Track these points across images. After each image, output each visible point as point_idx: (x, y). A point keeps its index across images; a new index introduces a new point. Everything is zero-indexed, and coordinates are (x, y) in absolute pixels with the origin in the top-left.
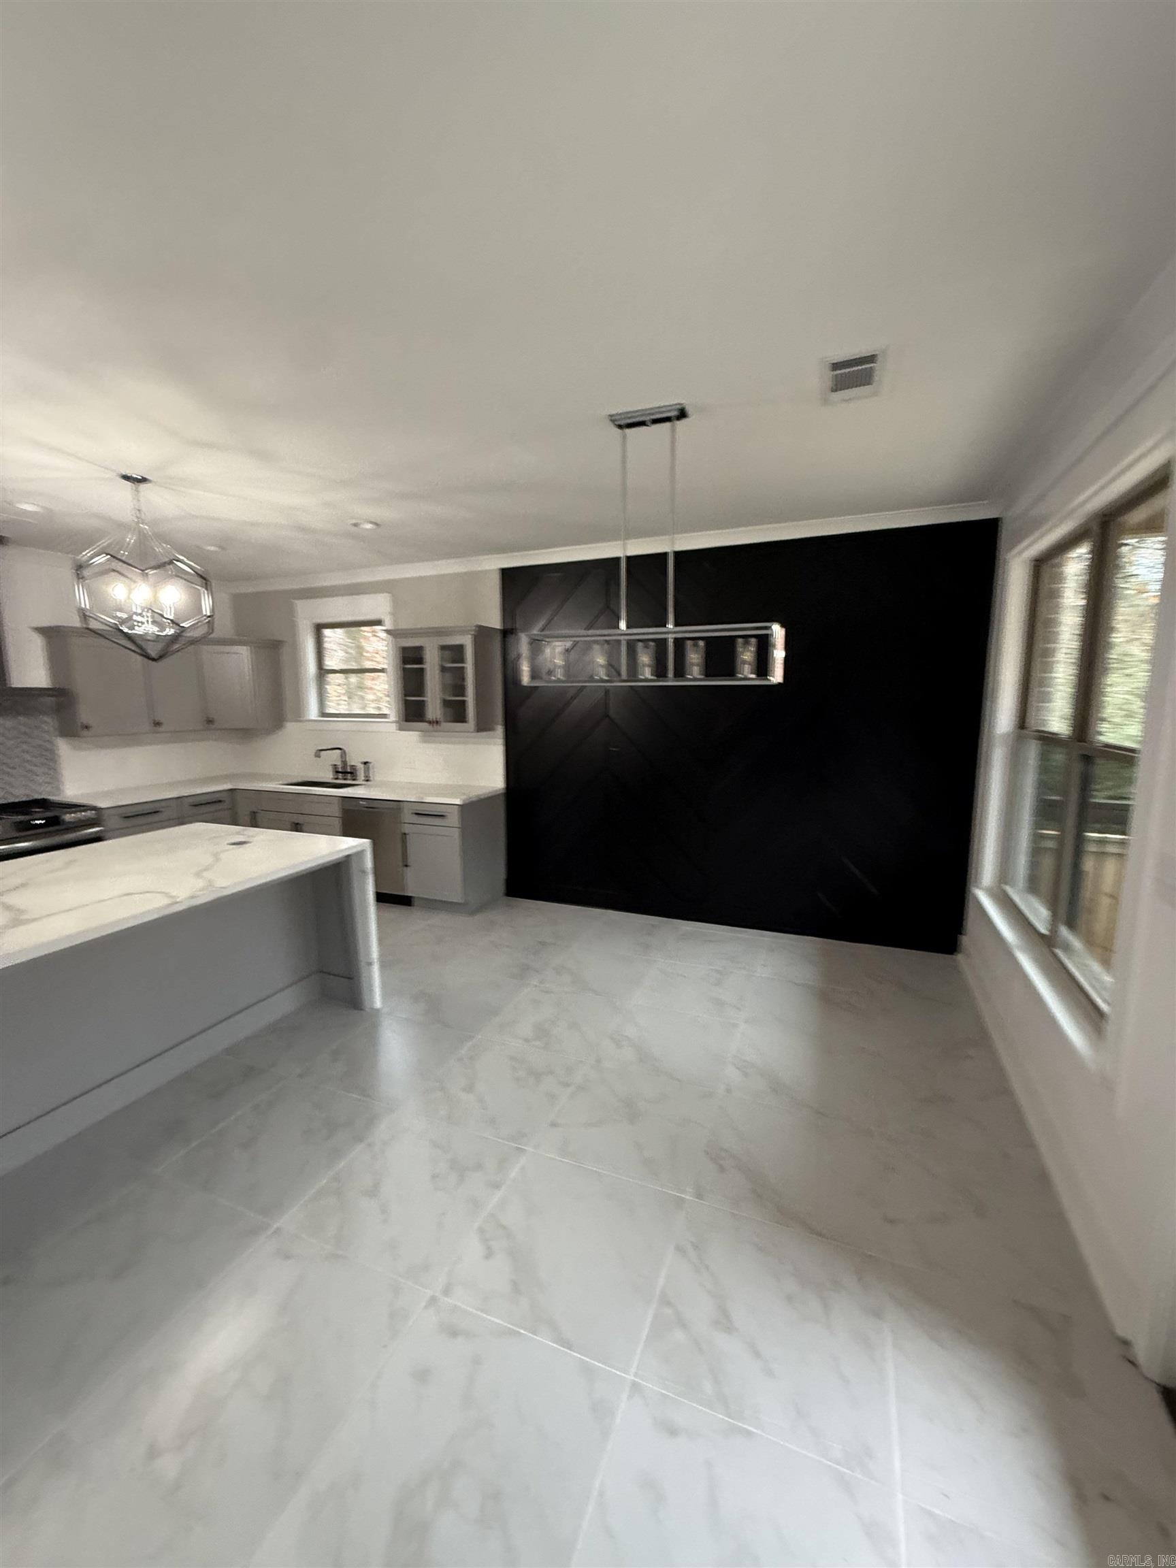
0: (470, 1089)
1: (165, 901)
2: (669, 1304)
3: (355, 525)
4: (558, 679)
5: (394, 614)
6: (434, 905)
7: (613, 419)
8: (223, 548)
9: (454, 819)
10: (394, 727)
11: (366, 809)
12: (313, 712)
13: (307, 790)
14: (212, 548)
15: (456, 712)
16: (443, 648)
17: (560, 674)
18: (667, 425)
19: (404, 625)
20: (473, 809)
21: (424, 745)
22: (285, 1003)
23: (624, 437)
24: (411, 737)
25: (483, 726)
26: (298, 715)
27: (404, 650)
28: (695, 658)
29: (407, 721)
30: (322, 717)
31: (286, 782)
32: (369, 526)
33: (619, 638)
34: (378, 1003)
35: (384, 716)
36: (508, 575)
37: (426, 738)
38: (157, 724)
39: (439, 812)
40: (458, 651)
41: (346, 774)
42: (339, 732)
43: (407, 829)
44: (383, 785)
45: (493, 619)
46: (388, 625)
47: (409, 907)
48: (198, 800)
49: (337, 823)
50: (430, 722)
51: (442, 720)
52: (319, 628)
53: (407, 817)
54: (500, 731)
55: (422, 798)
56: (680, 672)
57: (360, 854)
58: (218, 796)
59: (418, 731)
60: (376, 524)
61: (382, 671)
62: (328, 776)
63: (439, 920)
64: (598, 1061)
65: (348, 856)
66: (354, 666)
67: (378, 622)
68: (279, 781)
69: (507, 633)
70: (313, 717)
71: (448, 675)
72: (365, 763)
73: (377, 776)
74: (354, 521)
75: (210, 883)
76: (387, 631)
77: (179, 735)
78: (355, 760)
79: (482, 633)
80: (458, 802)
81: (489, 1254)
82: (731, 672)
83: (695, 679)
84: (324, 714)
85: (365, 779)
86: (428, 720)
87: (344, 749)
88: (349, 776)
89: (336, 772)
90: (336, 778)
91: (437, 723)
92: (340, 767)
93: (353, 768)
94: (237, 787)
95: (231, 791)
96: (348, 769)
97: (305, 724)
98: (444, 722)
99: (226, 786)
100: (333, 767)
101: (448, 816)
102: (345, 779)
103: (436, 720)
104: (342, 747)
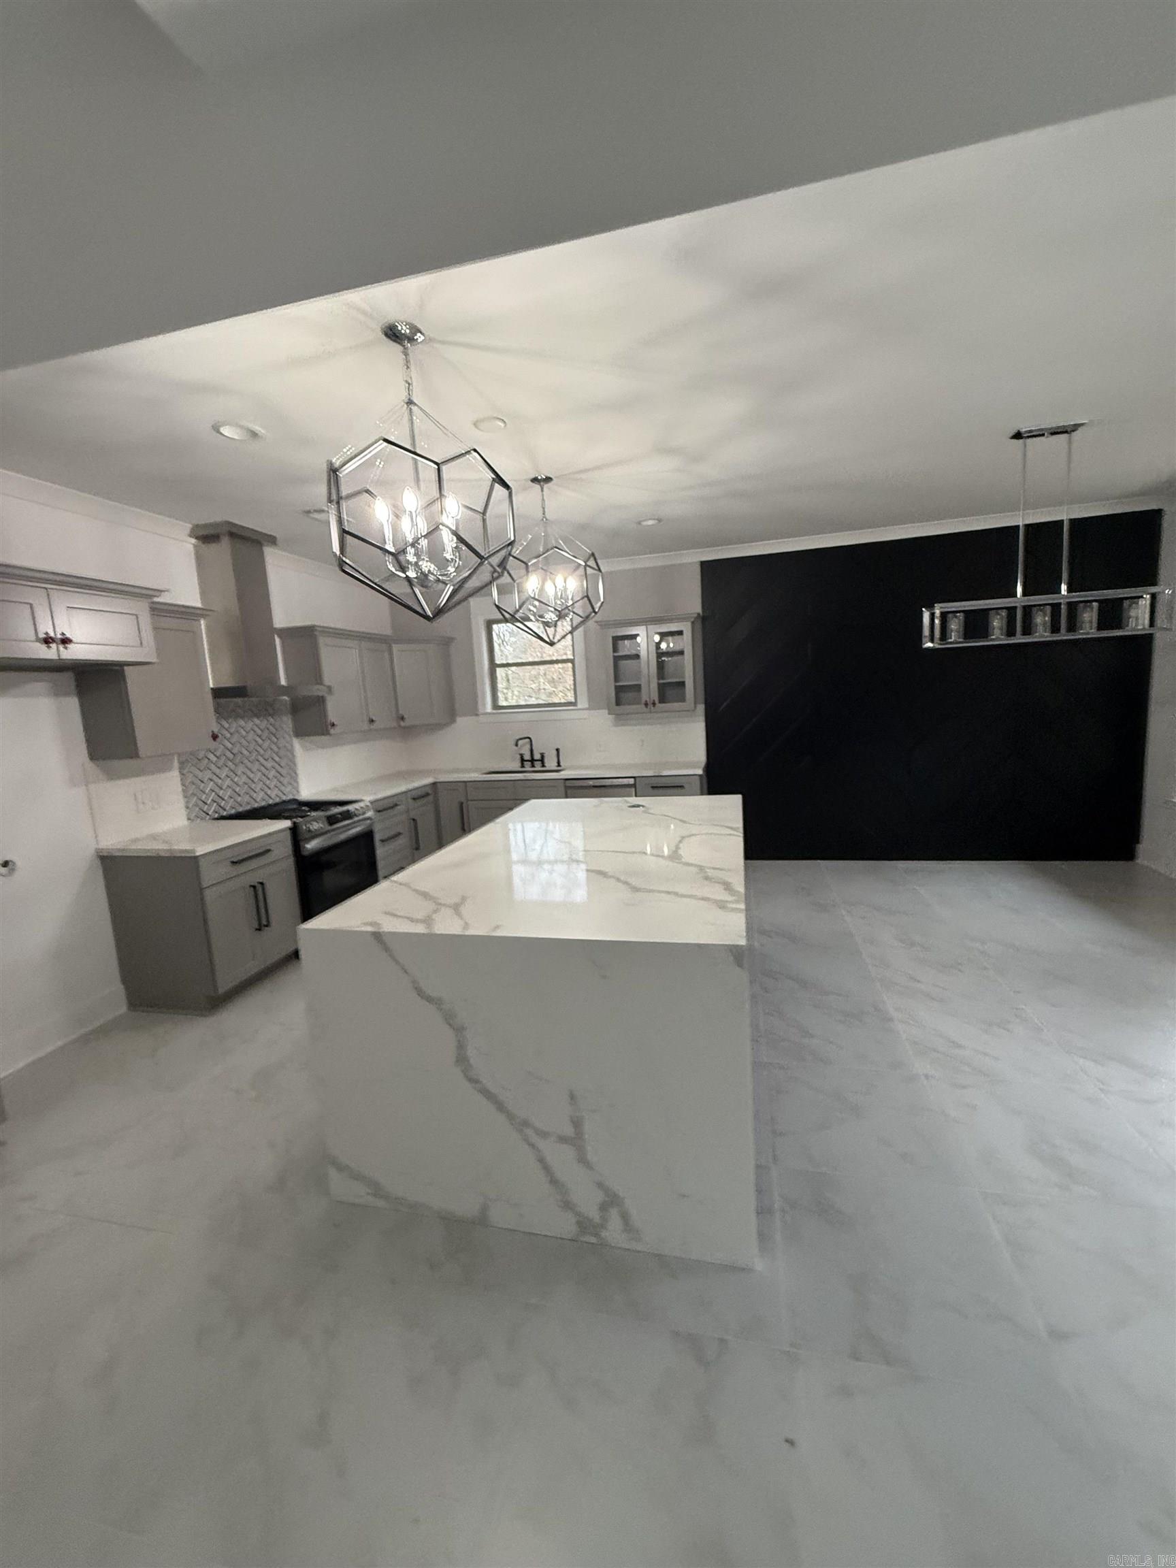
9: (694, 788)
12: (489, 706)
15: (669, 691)
16: (660, 635)
18: (1063, 435)
23: (1023, 446)
26: (474, 711)
27: (615, 639)
28: (1088, 616)
30: (495, 710)
35: (574, 704)
38: (372, 721)
40: (675, 637)
41: (532, 761)
48: (415, 794)
50: (646, 705)
51: (657, 702)
52: (489, 624)
53: (641, 790)
54: (701, 708)
56: (1072, 629)
58: (426, 790)
61: (570, 661)
62: (513, 765)
68: (477, 772)
69: (706, 619)
70: (487, 712)
72: (557, 750)
78: (544, 747)
79: (697, 620)
80: (698, 772)
82: (1118, 625)
83: (1088, 633)
84: (496, 706)
85: (556, 764)
86: (643, 701)
87: (532, 739)
88: (538, 764)
89: (523, 760)
90: (523, 766)
91: (654, 704)
92: (527, 757)
93: (542, 756)
94: (438, 781)
95: (434, 784)
96: (537, 756)
97: (482, 719)
98: (660, 703)
99: (429, 780)
100: (519, 757)
101: (686, 786)
102: (533, 766)
103: (652, 702)
104: (530, 736)
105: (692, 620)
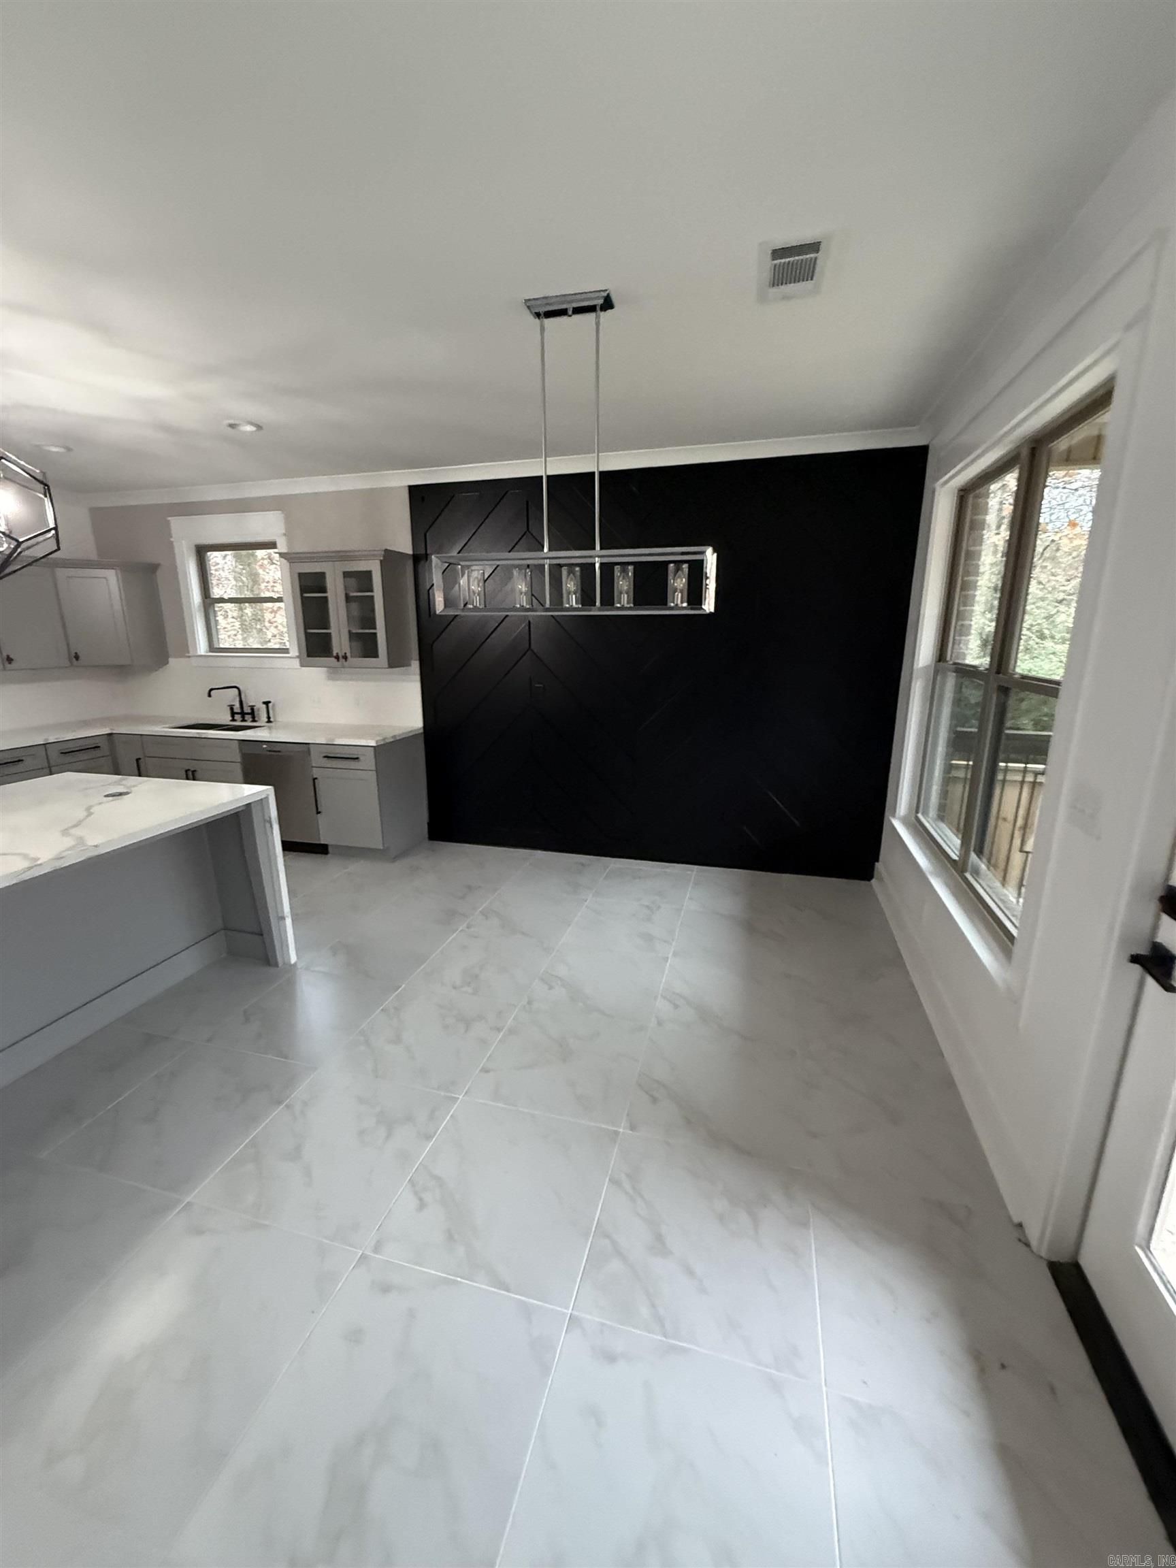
0: (397, 1040)
1: (26, 864)
2: (607, 1236)
3: (232, 426)
4: (476, 607)
5: (288, 535)
6: (353, 852)
7: (529, 304)
8: (69, 449)
9: (369, 761)
10: (297, 662)
11: (268, 753)
12: (202, 647)
13: (198, 733)
14: (54, 449)
15: (367, 646)
16: (347, 575)
17: (477, 601)
18: (591, 317)
19: (301, 548)
20: (389, 751)
21: (330, 682)
22: (188, 965)
23: (542, 329)
24: (315, 675)
25: (397, 661)
26: (184, 649)
27: (301, 576)
28: (624, 584)
29: (309, 656)
30: (211, 651)
31: (171, 725)
32: (249, 428)
33: (541, 562)
34: (293, 958)
35: (286, 651)
36: (418, 494)
37: (333, 674)
38: (8, 660)
39: (350, 754)
40: (364, 579)
41: (244, 714)
42: (233, 670)
43: (316, 773)
44: (286, 726)
45: (403, 543)
46: (282, 547)
47: (324, 856)
48: (67, 747)
49: (238, 769)
50: (337, 658)
52: (201, 552)
53: (316, 759)
54: (415, 666)
55: (333, 740)
56: (608, 600)
57: (262, 802)
58: (91, 743)
59: (325, 667)
60: (259, 427)
61: (280, 600)
62: (226, 719)
63: (358, 867)
64: (529, 1003)
65: (248, 805)
66: (248, 595)
67: (272, 545)
68: (166, 724)
69: (419, 559)
70: (203, 653)
71: (354, 606)
72: (267, 703)
73: (281, 716)
74: (232, 422)
75: (81, 841)
76: (281, 555)
77: (38, 673)
78: (254, 699)
79: (390, 559)
80: (373, 743)
81: (422, 1205)
82: (663, 601)
83: (622, 608)
84: (212, 648)
85: (266, 720)
86: (335, 654)
87: (241, 688)
88: (248, 717)
89: (233, 714)
90: (233, 720)
91: (345, 658)
92: (237, 709)
93: (252, 708)
94: (114, 732)
95: (110, 735)
96: (247, 710)
97: (193, 661)
98: (352, 657)
99: (106, 731)
100: (229, 708)
101: (361, 758)
102: (244, 720)
103: (343, 654)
104: (238, 685)
105: (382, 558)
